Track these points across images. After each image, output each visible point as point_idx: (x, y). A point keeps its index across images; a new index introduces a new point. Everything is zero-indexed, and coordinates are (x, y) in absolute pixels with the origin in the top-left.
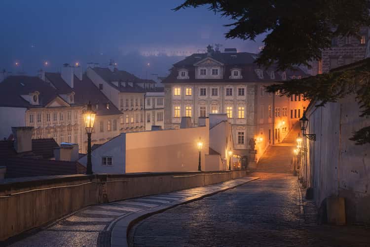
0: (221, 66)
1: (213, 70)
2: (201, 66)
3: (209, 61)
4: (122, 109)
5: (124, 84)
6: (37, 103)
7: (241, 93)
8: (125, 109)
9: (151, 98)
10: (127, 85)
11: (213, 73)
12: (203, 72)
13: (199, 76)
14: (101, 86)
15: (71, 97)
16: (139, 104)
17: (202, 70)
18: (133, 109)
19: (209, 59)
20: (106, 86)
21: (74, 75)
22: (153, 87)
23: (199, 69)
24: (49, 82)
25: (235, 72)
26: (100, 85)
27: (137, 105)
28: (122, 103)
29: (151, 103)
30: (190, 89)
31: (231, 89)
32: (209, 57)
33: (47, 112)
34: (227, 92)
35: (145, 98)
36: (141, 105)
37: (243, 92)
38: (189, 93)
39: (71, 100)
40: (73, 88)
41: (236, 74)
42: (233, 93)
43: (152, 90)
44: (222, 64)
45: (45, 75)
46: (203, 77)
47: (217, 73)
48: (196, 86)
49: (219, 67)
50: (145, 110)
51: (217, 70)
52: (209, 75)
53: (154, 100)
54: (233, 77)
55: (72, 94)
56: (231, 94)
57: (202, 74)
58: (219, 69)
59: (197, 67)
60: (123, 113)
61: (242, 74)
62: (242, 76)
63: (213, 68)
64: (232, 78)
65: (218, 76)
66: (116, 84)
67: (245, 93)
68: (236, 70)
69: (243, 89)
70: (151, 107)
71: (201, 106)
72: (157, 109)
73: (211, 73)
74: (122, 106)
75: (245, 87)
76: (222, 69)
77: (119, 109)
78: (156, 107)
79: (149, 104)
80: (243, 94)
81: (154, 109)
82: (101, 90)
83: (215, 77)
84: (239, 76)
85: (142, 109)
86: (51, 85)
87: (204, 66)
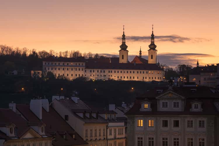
0: (182, 100)
1: (175, 103)
2: (162, 99)
3: (170, 95)
4: (87, 140)
5: (88, 115)
6: (13, 135)
7: (201, 124)
8: (90, 140)
9: (113, 127)
10: (91, 116)
11: (175, 106)
12: (165, 105)
13: (161, 108)
14: (67, 117)
15: (42, 128)
16: (102, 134)
17: (163, 103)
18: (96, 139)
19: (170, 93)
20: (72, 117)
21: (42, 107)
22: (114, 118)
23: (161, 102)
24: (20, 114)
25: (195, 105)
26: (65, 115)
27: (100, 135)
28: (86, 134)
29: (113, 133)
30: (153, 121)
31: (192, 121)
32: (170, 90)
33: (21, 143)
34: (188, 124)
35: (107, 129)
36: (104, 135)
37: (203, 124)
38: (151, 124)
39: (42, 132)
40: (42, 120)
41: (196, 107)
42: (193, 124)
43: (113, 121)
44: (183, 98)
45: (16, 108)
46: (165, 109)
47: (178, 106)
48: (158, 118)
50: (107, 140)
51: (178, 103)
52: (170, 107)
53: (115, 130)
54: (193, 109)
55: (43, 126)
56: (192, 126)
57: (163, 106)
58: (180, 101)
59: (159, 100)
60: (88, 144)
61: (202, 106)
62: (202, 109)
63: (174, 101)
64: (193, 111)
65: (180, 109)
66: (81, 115)
67: (205, 125)
69: (203, 121)
70: (112, 137)
71: (163, 137)
73: (173, 106)
74: (87, 136)
75: (205, 120)
76: (183, 102)
77: (85, 139)
78: (117, 137)
79: (111, 134)
80: (203, 126)
81: (115, 138)
82: (67, 121)
83: (176, 109)
84: (199, 109)
85: (105, 139)
86: (22, 116)
87: (166, 99)
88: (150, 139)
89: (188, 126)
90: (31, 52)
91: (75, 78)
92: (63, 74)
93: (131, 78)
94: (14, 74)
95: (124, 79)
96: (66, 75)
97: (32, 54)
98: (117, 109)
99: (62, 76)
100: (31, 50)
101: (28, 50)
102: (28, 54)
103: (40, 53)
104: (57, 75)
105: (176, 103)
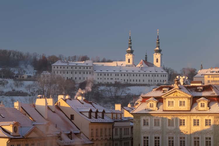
1: (180, 102)
2: (169, 98)
3: (176, 93)
4: (92, 139)
6: (17, 134)
7: (208, 123)
8: (95, 139)
11: (180, 105)
12: (171, 104)
13: (166, 107)
14: (72, 117)
16: (108, 134)
17: (169, 102)
18: (102, 138)
19: (176, 91)
21: (48, 107)
22: (120, 118)
23: (167, 101)
25: (201, 104)
26: (71, 115)
27: (106, 135)
28: (92, 133)
29: (119, 133)
31: (198, 120)
32: (176, 89)
33: (26, 142)
34: (195, 123)
35: (113, 128)
36: (110, 135)
37: (210, 123)
40: (47, 119)
41: (202, 106)
42: (200, 123)
43: (119, 120)
44: (190, 96)
45: (22, 107)
46: (171, 108)
47: (184, 105)
49: (187, 99)
50: (113, 139)
51: (184, 102)
52: (176, 106)
54: (200, 108)
56: (198, 125)
57: (169, 105)
59: (165, 99)
61: (209, 105)
62: (208, 108)
63: (180, 100)
65: (186, 107)
66: (87, 115)
67: (212, 124)
68: (202, 102)
69: (210, 120)
70: (118, 137)
72: (124, 138)
74: (92, 136)
75: (212, 118)
76: (190, 100)
77: (90, 139)
78: (123, 136)
79: (116, 134)
80: (210, 125)
81: (121, 138)
82: (72, 121)
83: (182, 108)
84: (206, 108)
85: (110, 138)
87: (172, 98)
88: (156, 138)
89: (195, 125)
90: (41, 57)
91: (83, 82)
92: (72, 78)
93: (137, 81)
94: (24, 77)
95: (130, 82)
96: (74, 79)
97: (42, 58)
98: (123, 109)
99: (70, 79)
100: (41, 55)
101: (38, 55)
102: (38, 58)
103: (49, 57)
104: (66, 79)
105: (182, 101)
